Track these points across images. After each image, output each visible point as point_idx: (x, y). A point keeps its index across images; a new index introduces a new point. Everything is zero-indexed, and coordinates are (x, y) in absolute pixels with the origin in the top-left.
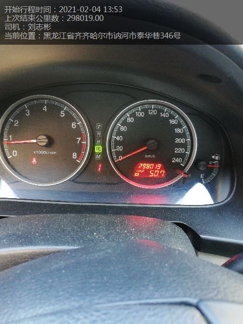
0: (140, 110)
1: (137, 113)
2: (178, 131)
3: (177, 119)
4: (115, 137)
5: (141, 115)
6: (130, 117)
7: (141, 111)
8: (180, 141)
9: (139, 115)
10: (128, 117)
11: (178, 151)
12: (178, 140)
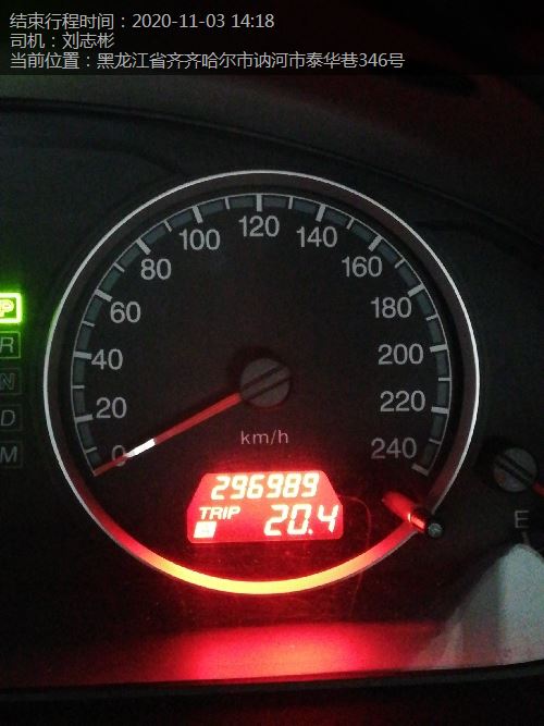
0: (199, 220)
1: (184, 234)
2: (389, 308)
3: (376, 252)
4: (88, 356)
5: (208, 241)
6: (155, 256)
7: (204, 227)
8: (401, 357)
9: (197, 243)
10: (143, 256)
11: (393, 405)
12: (390, 354)
